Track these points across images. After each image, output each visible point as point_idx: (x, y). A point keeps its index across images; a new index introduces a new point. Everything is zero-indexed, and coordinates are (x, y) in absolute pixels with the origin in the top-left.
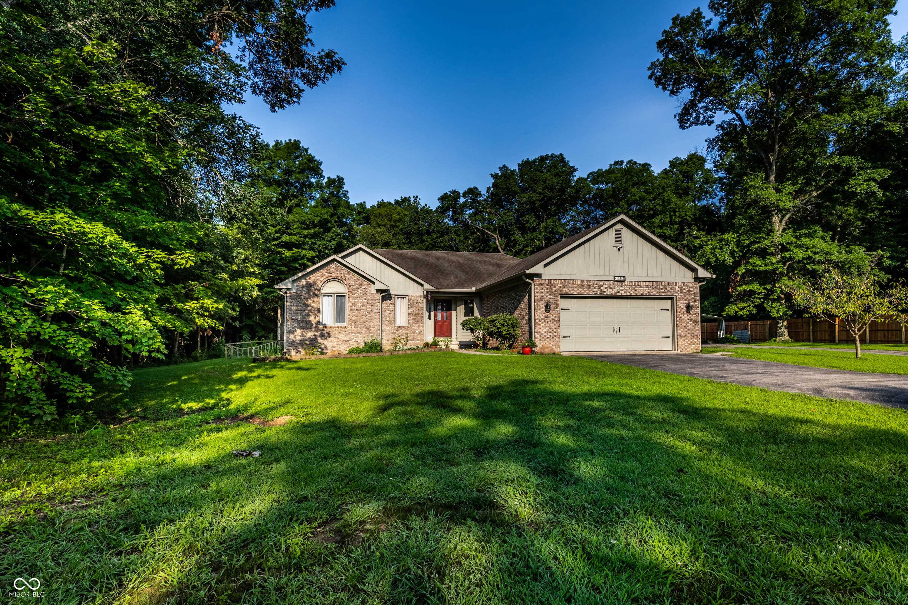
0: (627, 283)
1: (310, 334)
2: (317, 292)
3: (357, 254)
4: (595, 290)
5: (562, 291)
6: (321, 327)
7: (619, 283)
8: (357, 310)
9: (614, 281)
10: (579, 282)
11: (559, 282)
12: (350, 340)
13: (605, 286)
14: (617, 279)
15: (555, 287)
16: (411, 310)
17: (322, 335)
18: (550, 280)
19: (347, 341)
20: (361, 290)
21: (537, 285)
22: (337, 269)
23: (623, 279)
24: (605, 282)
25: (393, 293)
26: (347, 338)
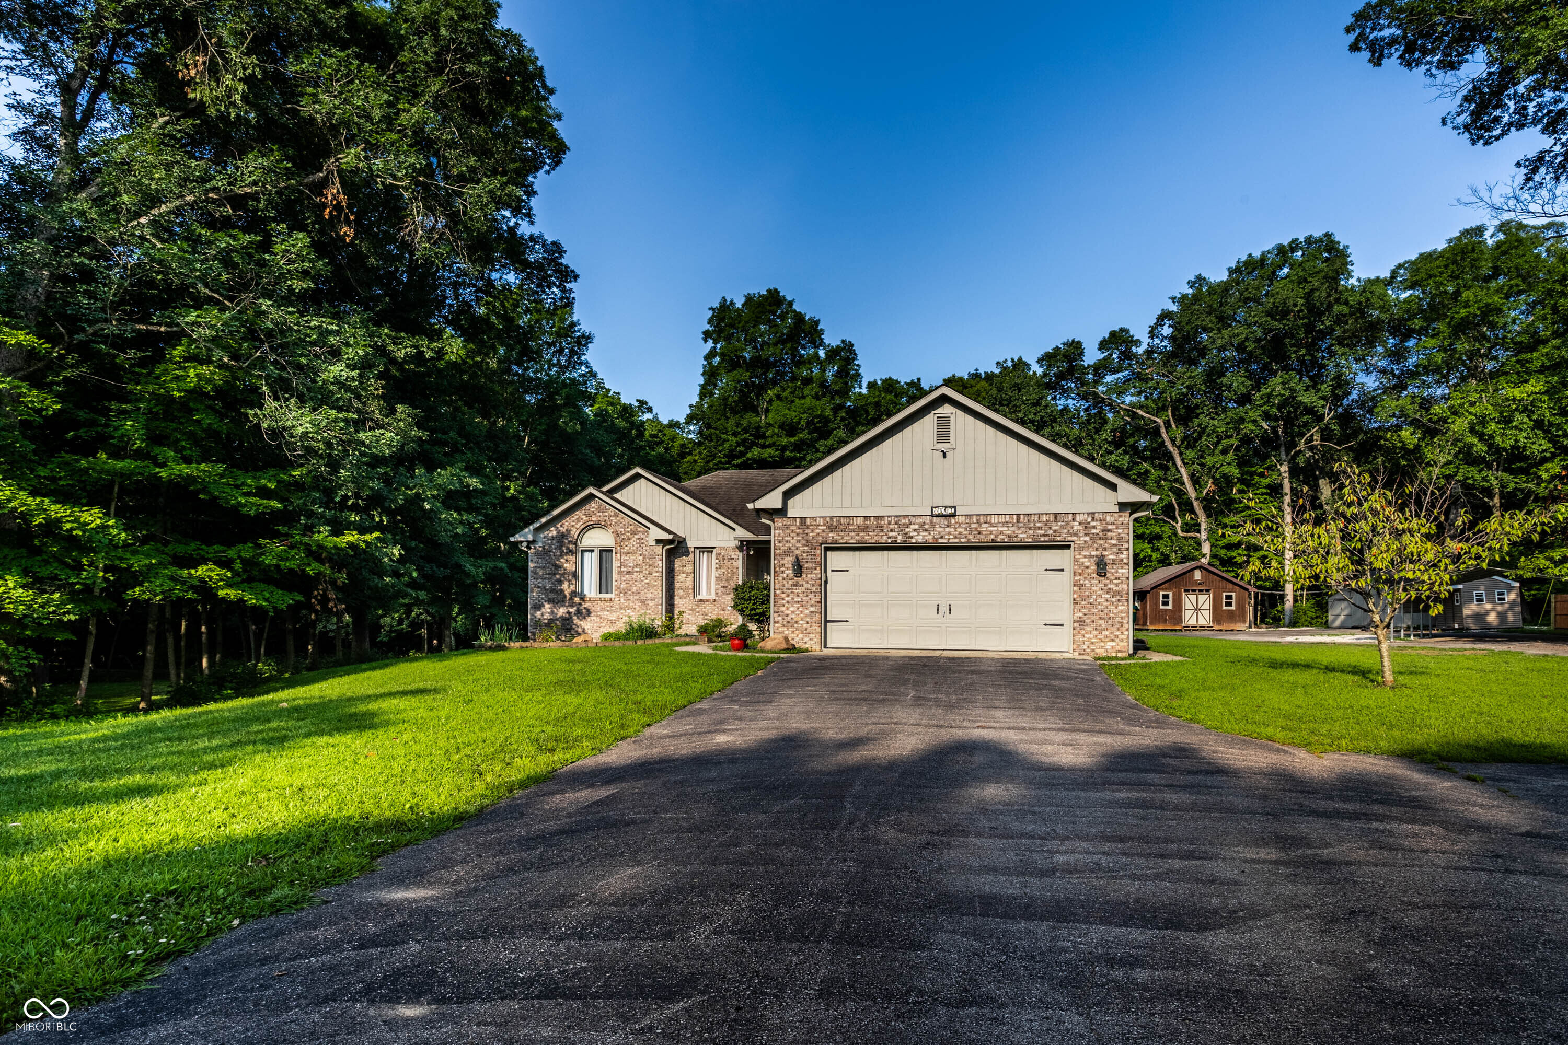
0: (961, 519)
1: (562, 611)
2: (572, 547)
3: (637, 484)
4: (891, 534)
5: (827, 537)
6: (577, 600)
7: (943, 521)
8: (628, 572)
9: (933, 516)
10: (860, 521)
11: (821, 521)
12: (618, 619)
13: (913, 527)
14: (936, 511)
15: (813, 531)
16: (720, 572)
17: (579, 613)
18: (803, 520)
19: (613, 622)
20: (634, 541)
21: (779, 528)
22: (600, 509)
23: (950, 511)
24: (913, 519)
25: (691, 544)
26: (613, 617)
